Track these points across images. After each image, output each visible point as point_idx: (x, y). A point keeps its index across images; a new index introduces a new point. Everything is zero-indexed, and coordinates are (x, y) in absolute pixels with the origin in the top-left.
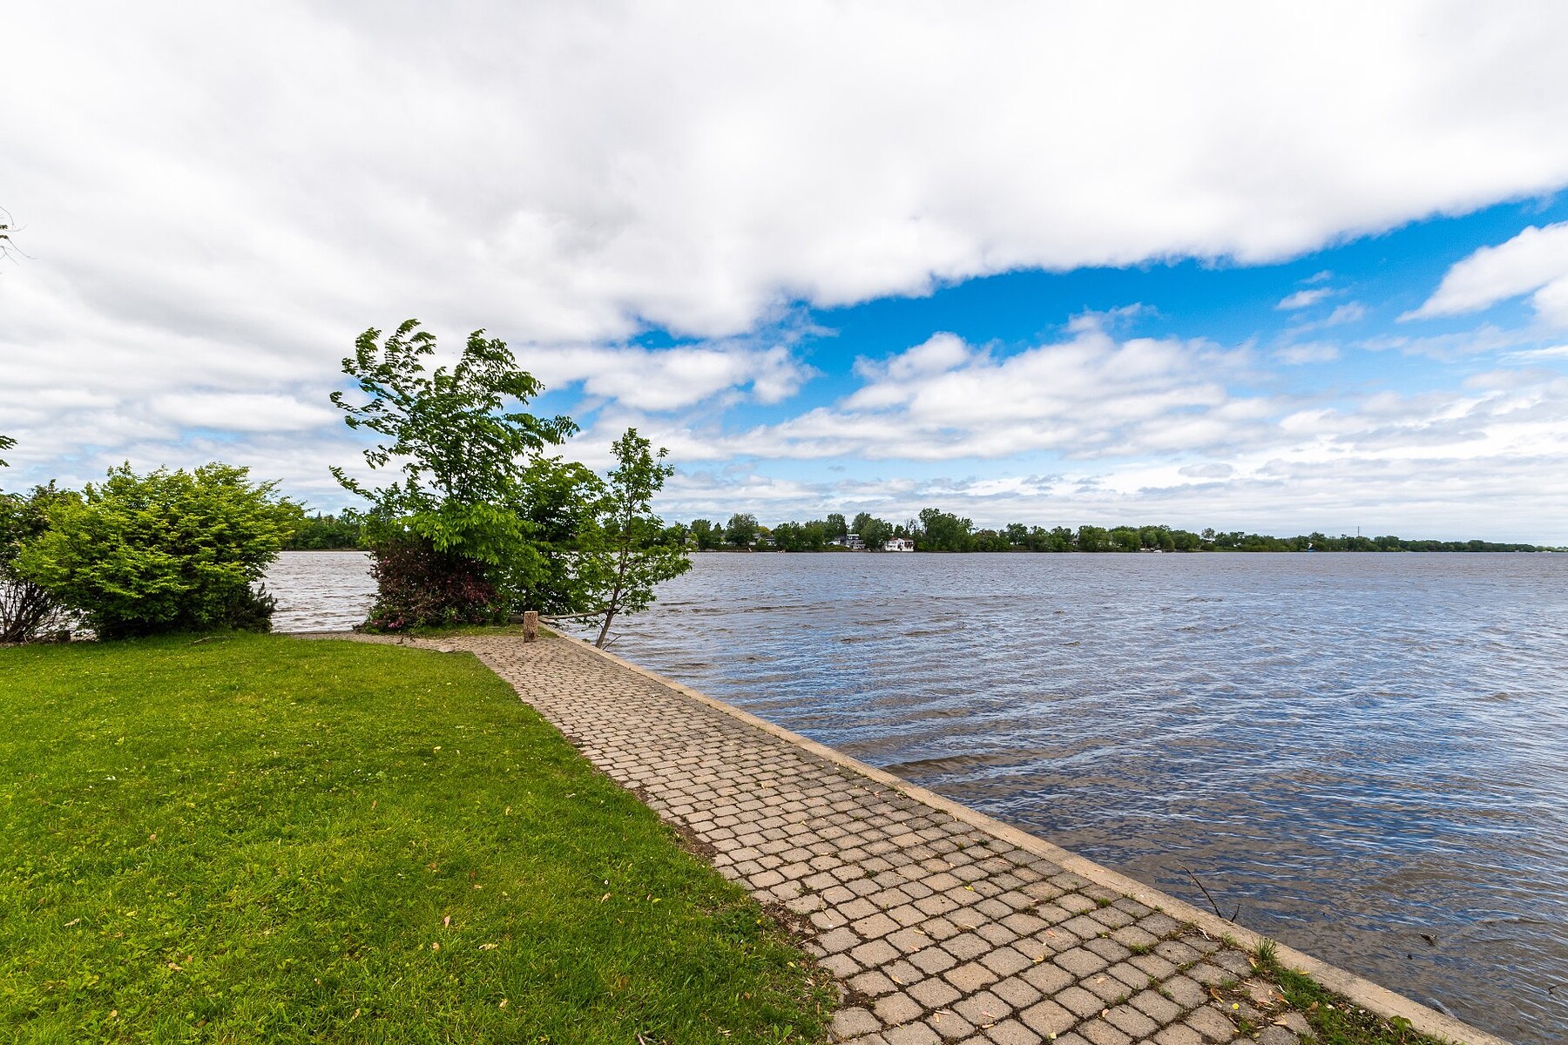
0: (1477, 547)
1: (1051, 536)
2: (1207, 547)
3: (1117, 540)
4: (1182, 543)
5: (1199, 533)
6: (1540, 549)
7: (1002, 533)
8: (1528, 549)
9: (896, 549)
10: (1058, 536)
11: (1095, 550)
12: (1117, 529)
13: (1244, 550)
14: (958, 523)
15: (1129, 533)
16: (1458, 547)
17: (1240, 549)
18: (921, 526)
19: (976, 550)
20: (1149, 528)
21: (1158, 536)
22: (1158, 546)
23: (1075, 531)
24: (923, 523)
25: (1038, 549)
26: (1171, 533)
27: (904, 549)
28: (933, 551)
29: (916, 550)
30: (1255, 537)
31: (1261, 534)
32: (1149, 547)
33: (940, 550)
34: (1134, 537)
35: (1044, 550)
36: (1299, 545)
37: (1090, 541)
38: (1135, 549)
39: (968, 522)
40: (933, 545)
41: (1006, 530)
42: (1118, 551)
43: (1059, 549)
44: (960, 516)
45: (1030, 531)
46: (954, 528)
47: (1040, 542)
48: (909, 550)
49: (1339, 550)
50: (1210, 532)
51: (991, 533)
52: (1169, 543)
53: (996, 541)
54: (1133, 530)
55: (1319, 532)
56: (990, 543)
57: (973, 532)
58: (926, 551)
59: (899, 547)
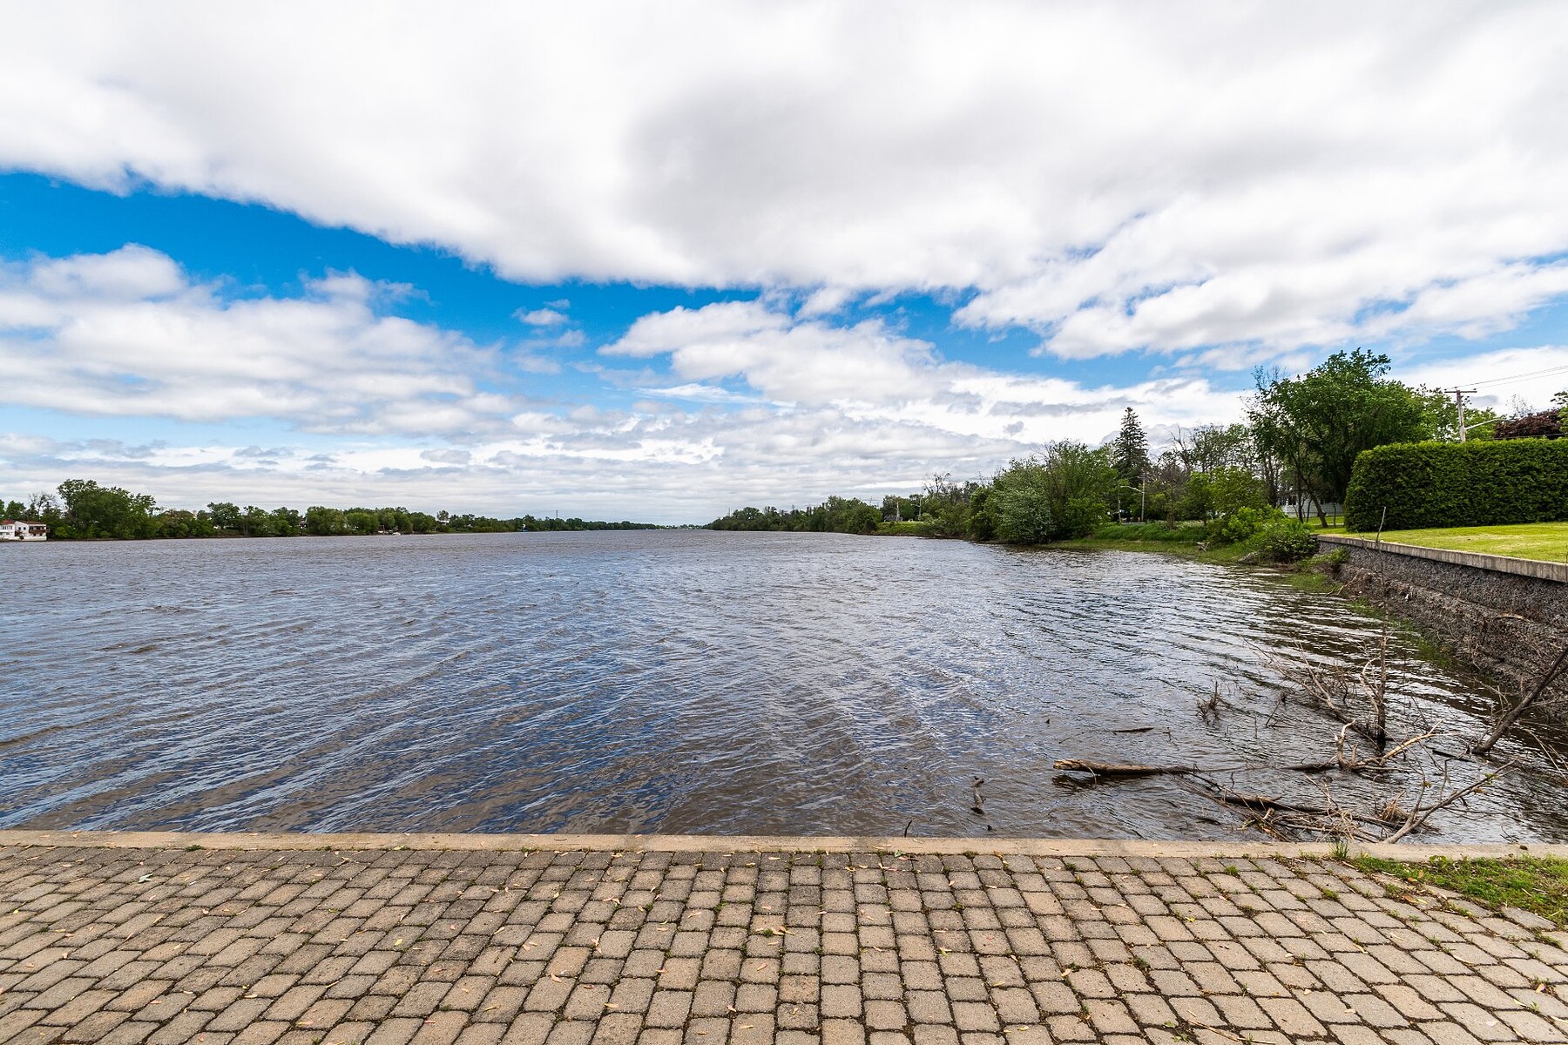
0: (626, 526)
1: (271, 518)
2: (442, 529)
3: (352, 522)
4: (418, 524)
5: (435, 516)
6: (658, 527)
7: (202, 515)
8: (651, 527)
9: (12, 537)
10: (281, 519)
11: (327, 533)
12: (351, 511)
13: (474, 531)
14: (130, 500)
15: (365, 515)
16: (615, 527)
17: (470, 530)
18: (61, 505)
19: (160, 535)
20: (387, 510)
21: (396, 518)
22: (396, 528)
23: (302, 513)
24: (65, 501)
25: (253, 533)
26: (409, 515)
27: (28, 537)
28: (84, 539)
29: (51, 537)
30: (483, 519)
31: (488, 517)
32: (387, 529)
33: (97, 537)
34: (373, 521)
35: (263, 534)
36: (516, 526)
37: (320, 523)
38: (372, 532)
39: (147, 501)
40: (85, 530)
41: (208, 510)
42: (354, 534)
43: (283, 533)
44: (134, 489)
45: (243, 512)
46: (124, 509)
47: (258, 525)
48: (37, 537)
49: (543, 530)
50: (444, 514)
51: (184, 514)
52: (407, 526)
53: (192, 525)
54: (369, 512)
55: (531, 515)
56: (180, 527)
57: (156, 513)
58: (71, 538)
59: (17, 534)
